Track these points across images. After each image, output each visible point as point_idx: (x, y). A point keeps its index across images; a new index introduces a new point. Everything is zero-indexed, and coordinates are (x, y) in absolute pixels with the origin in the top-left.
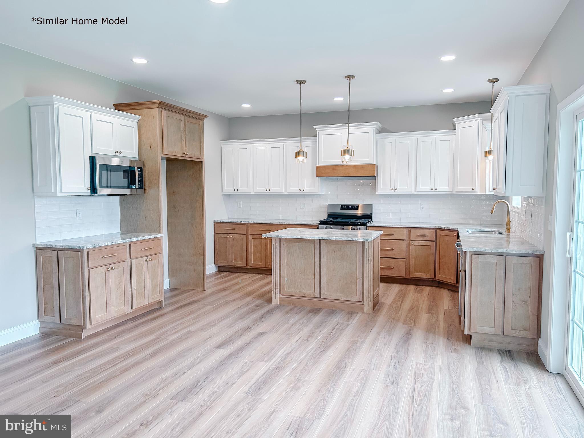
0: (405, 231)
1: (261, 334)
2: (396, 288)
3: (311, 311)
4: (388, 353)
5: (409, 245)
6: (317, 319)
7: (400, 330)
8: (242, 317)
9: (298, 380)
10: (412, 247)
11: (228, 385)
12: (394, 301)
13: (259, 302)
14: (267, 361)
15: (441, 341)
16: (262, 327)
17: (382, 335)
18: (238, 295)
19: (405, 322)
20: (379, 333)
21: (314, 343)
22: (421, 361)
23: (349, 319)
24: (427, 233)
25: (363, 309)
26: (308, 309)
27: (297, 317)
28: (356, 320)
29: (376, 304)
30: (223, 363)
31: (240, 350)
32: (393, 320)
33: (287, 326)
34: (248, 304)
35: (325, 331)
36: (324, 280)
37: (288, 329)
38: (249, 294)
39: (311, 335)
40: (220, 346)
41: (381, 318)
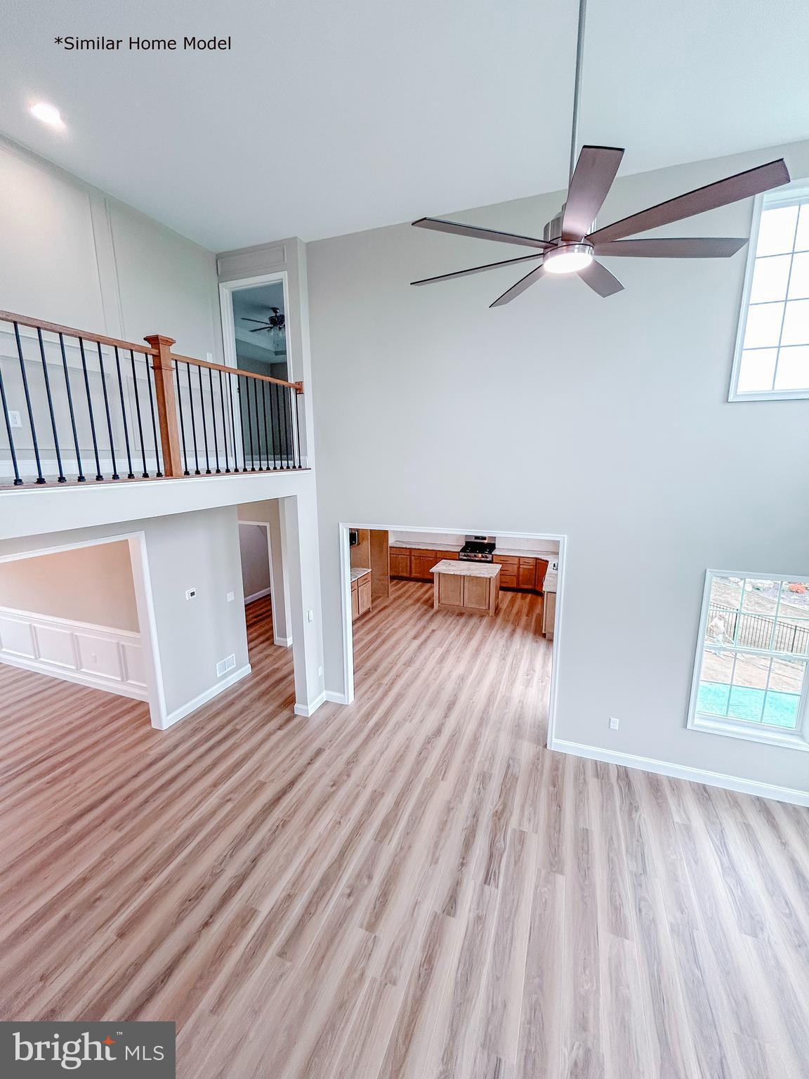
0: (517, 559)
1: (433, 631)
2: (510, 595)
3: (458, 615)
4: (502, 642)
5: (519, 568)
6: (462, 620)
7: (509, 628)
8: (419, 619)
9: (458, 657)
10: (521, 570)
11: (426, 659)
12: (508, 607)
13: (425, 607)
14: (441, 647)
15: (531, 636)
16: (433, 626)
17: (499, 631)
18: (410, 602)
19: (512, 624)
20: (497, 631)
21: (464, 636)
22: (518, 647)
23: (480, 622)
24: (531, 561)
25: (489, 614)
26: (456, 613)
27: (451, 619)
28: (485, 620)
29: (497, 610)
30: (420, 647)
31: (425, 641)
32: (506, 621)
33: (446, 626)
34: (419, 609)
35: (468, 629)
36: (466, 596)
37: (447, 628)
38: (417, 600)
39: (461, 631)
40: (415, 638)
41: (499, 621)
